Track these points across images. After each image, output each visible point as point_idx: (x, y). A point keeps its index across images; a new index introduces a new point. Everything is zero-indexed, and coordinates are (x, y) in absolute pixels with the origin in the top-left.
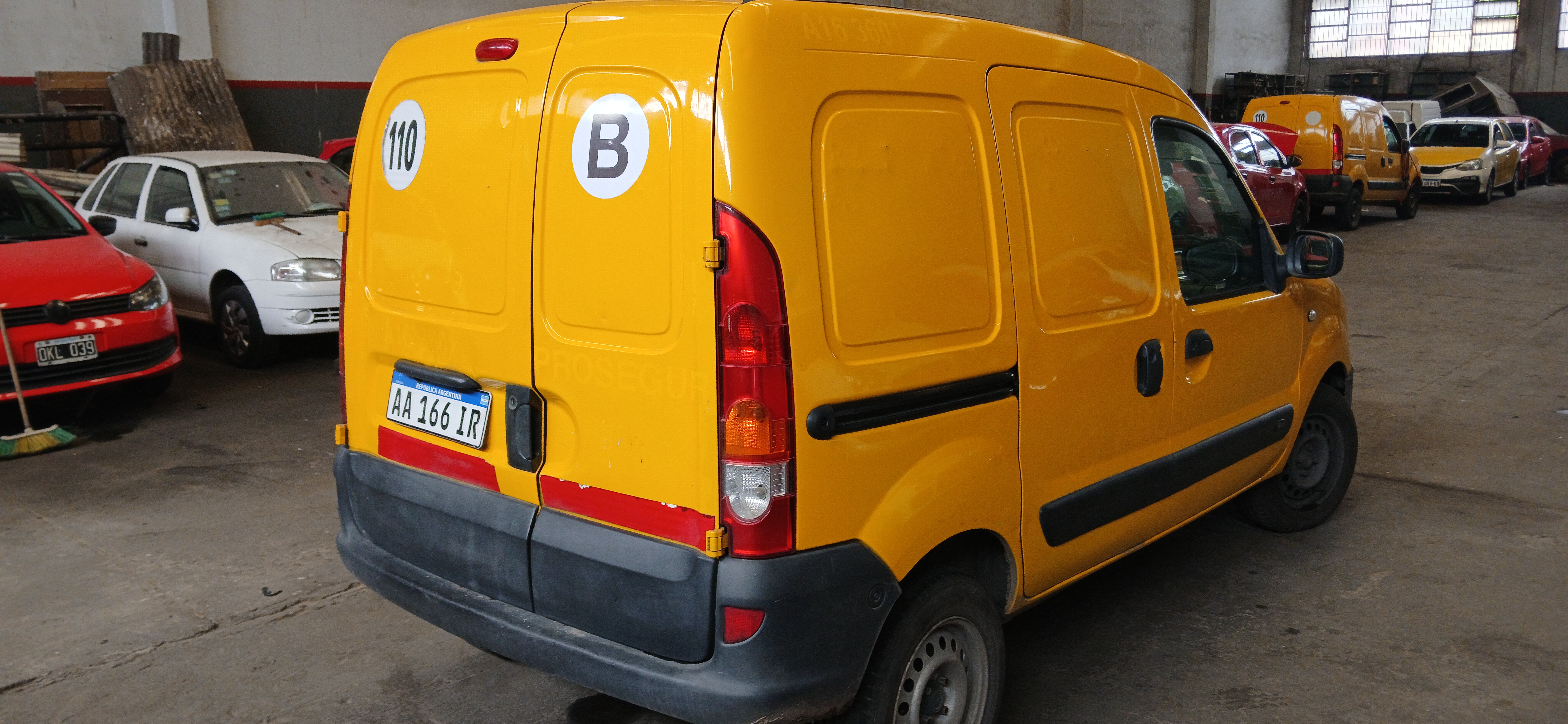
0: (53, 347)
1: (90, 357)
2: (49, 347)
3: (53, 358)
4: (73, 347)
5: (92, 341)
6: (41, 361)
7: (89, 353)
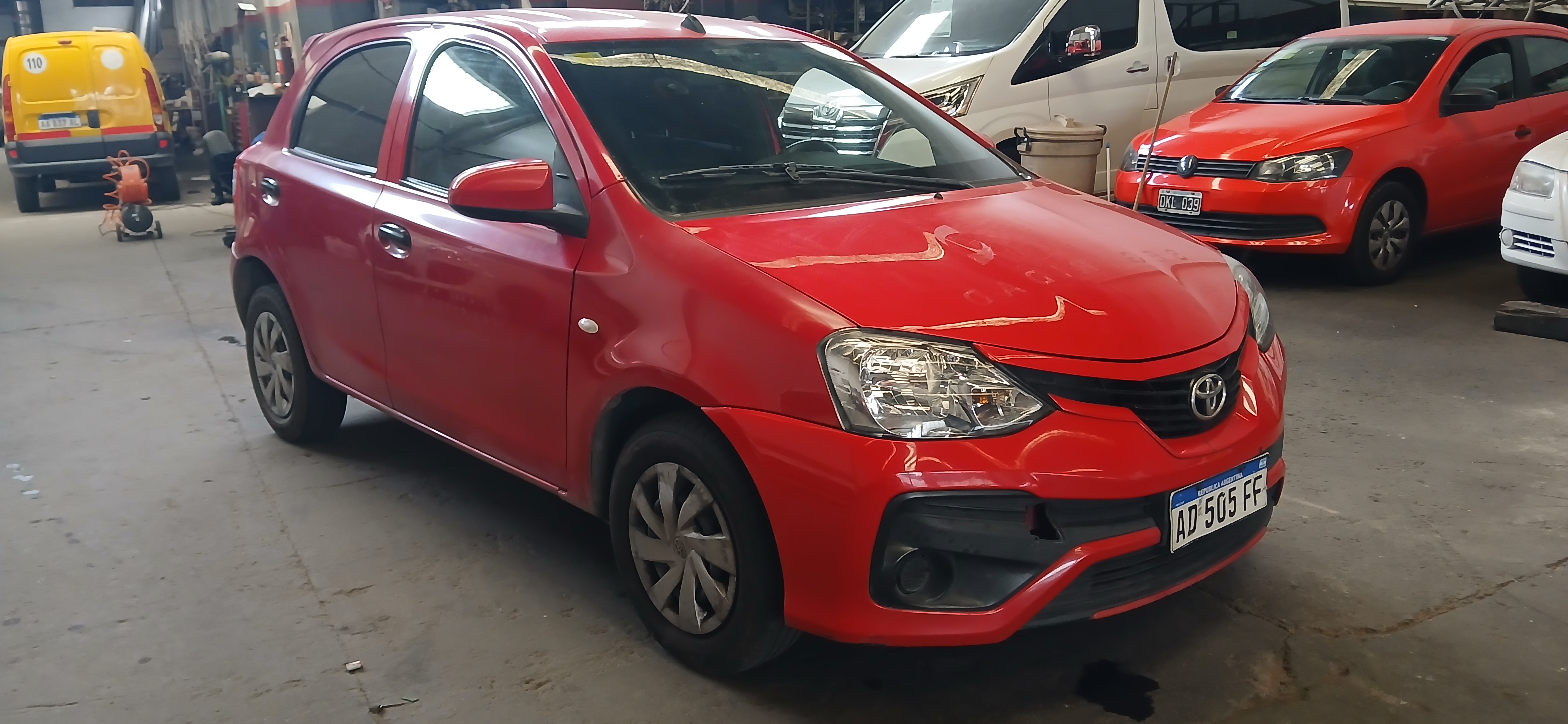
0: (1172, 196)
1: (1194, 214)
2: (1169, 196)
3: (1169, 207)
4: (1185, 200)
5: (1199, 199)
6: (1160, 207)
7: (1194, 209)
